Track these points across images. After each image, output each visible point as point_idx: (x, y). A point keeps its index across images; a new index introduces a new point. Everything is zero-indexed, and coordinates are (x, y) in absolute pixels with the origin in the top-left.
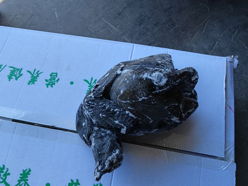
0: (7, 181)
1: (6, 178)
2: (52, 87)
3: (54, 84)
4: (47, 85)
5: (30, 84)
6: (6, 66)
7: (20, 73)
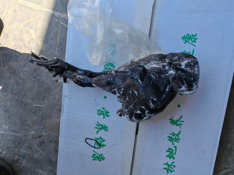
0: (177, 133)
1: (176, 134)
2: (109, 112)
3: (107, 111)
4: (108, 116)
5: (108, 129)
6: (93, 151)
7: (99, 139)
